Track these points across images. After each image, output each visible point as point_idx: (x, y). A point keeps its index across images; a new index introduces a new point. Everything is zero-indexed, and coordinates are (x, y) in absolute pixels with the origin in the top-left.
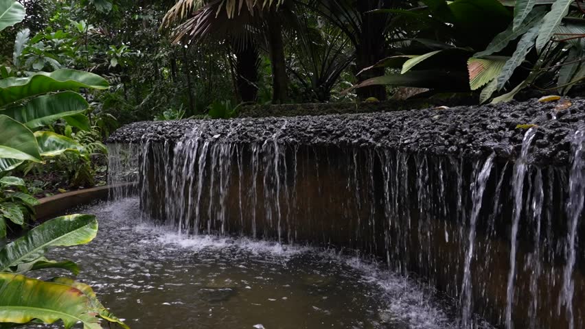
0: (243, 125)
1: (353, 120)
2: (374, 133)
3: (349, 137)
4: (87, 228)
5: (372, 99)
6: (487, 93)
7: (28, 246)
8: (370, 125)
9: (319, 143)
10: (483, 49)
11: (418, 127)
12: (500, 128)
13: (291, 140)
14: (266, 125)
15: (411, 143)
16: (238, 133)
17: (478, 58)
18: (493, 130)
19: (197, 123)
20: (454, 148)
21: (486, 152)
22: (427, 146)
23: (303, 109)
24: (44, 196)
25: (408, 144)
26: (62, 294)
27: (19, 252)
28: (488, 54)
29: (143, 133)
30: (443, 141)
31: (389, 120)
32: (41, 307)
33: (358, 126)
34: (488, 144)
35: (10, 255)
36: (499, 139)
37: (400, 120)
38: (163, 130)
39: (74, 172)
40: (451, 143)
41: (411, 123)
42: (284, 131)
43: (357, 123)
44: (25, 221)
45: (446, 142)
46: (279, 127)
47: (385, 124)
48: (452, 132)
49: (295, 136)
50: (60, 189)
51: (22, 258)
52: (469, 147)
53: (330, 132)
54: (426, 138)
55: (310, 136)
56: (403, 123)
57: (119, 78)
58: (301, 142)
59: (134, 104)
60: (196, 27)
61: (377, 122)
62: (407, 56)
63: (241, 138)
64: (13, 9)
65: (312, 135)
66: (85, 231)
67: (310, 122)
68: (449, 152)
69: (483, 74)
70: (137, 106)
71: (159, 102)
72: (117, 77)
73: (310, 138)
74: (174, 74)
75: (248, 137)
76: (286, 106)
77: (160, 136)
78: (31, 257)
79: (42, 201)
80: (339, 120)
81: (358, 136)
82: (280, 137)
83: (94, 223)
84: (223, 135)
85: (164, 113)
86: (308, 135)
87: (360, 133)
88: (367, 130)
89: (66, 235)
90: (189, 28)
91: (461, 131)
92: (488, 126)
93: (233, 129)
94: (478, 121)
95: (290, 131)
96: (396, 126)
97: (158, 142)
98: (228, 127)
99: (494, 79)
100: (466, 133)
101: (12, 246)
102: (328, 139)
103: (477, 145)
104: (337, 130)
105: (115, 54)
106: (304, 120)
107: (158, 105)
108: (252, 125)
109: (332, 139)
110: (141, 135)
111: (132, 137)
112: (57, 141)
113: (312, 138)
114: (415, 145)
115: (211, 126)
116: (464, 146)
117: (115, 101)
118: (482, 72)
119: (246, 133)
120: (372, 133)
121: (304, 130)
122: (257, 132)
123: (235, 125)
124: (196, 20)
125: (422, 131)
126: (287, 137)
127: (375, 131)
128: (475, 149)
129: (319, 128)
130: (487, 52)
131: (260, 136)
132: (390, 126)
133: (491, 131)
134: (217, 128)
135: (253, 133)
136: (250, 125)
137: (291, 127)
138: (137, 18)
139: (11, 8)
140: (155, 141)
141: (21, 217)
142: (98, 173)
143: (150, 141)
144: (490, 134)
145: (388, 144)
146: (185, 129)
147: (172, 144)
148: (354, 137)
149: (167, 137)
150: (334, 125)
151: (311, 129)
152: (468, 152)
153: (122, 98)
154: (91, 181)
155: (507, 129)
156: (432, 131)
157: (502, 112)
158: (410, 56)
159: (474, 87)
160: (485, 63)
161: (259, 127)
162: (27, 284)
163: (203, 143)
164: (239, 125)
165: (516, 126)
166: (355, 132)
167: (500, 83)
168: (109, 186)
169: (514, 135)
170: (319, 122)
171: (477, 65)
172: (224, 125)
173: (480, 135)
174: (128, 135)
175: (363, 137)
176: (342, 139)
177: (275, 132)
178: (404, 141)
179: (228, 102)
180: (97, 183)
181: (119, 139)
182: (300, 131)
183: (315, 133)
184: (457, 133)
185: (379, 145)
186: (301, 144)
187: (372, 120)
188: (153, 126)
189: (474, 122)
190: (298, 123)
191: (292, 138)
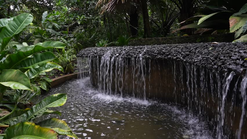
0: (128, 50)
1: (174, 47)
2: (183, 54)
3: (172, 55)
4: (62, 99)
5: (186, 35)
6: (238, 34)
7: (40, 107)
8: (182, 50)
9: (159, 58)
10: (238, 11)
11: (201, 53)
12: (238, 59)
13: (148, 56)
14: (137, 49)
15: (198, 61)
16: (126, 53)
17: (235, 16)
18: (234, 59)
19: (110, 49)
20: (216, 66)
21: (230, 70)
22: (204, 64)
23: (155, 40)
24: (55, 77)
25: (196, 62)
26: (48, 132)
27: (37, 109)
28: (240, 14)
29: (89, 53)
30: (212, 62)
31: (190, 49)
32: (41, 137)
33: (176, 51)
34: (231, 67)
35: (34, 110)
36: (237, 64)
37: (195, 49)
38: (96, 52)
39: (65, 67)
40: (215, 64)
41: (199, 51)
42: (145, 52)
43: (176, 49)
44: (47, 88)
45: (213, 63)
46: (143, 51)
47: (188, 51)
48: (216, 58)
49: (149, 55)
50: (61, 74)
51: (38, 112)
52: (222, 67)
53: (164, 53)
54: (205, 60)
55: (156, 55)
56: (196, 50)
57: (83, 27)
58: (152, 57)
59: (89, 38)
60: (109, 8)
61: (185, 49)
62: (201, 16)
63: (127, 56)
64: (29, 18)
65: (156, 54)
66: (62, 100)
67: (156, 48)
68: (214, 68)
69: (237, 24)
70: (90, 39)
71: (98, 37)
72: (82, 27)
73: (156, 56)
74: (105, 24)
75: (130, 55)
76: (148, 39)
77: (95, 55)
78: (41, 111)
79: (54, 80)
80: (168, 47)
81: (176, 56)
82: (143, 55)
83: (66, 96)
84: (120, 54)
85: (100, 42)
86: (155, 54)
87: (177, 54)
88: (180, 53)
89: (54, 102)
90: (107, 8)
91: (220, 58)
92: (232, 57)
93: (124, 52)
94: (228, 53)
95: (147, 52)
96: (193, 52)
97: (95, 57)
98: (122, 51)
99: (242, 27)
100: (222, 59)
101: (35, 107)
102: (163, 56)
103: (226, 66)
104: (167, 53)
105: (79, 19)
106: (154, 47)
107: (98, 38)
108: (132, 50)
109: (165, 57)
110: (88, 54)
111: (85, 55)
112: (51, 65)
113: (157, 56)
114: (199, 63)
115: (115, 51)
116: (220, 66)
117: (81, 37)
118: (236, 23)
119: (129, 53)
120: (182, 55)
121: (153, 52)
122: (134, 53)
123: (125, 50)
124: (109, 4)
125: (203, 56)
126: (146, 55)
127: (184, 53)
128: (225, 68)
129: (160, 51)
130: (239, 13)
131: (135, 54)
132: (190, 52)
133: (233, 60)
134: (118, 51)
135: (132, 53)
136: (131, 50)
137: (148, 51)
138: (88, 3)
139: (28, 17)
140: (94, 57)
141: (46, 87)
142: (75, 67)
143: (92, 56)
144: (233, 61)
145: (188, 60)
146: (105, 52)
147: (100, 58)
148: (174, 56)
149: (98, 55)
150: (166, 50)
151: (156, 51)
152: (222, 69)
153: (84, 36)
154: (72, 71)
155: (241, 60)
156: (207, 57)
157: (240, 50)
158: (202, 16)
159: (231, 31)
160: (238, 19)
161: (135, 50)
162: (36, 127)
163: (112, 57)
164: (127, 50)
165: (244, 58)
166: (175, 53)
167: (244, 29)
168: (78, 73)
169: (243, 63)
170: (160, 48)
171: (234, 20)
172: (120, 50)
173: (228, 62)
174: (84, 54)
175: (178, 56)
176: (169, 56)
177: (141, 53)
178: (195, 60)
179: (126, 36)
180: (74, 71)
181: (80, 55)
182: (152, 52)
183: (158, 54)
184: (218, 59)
185: (185, 60)
186: (152, 58)
187: (183, 48)
188: (93, 50)
189: (226, 54)
190: (151, 49)
191: (148, 55)
